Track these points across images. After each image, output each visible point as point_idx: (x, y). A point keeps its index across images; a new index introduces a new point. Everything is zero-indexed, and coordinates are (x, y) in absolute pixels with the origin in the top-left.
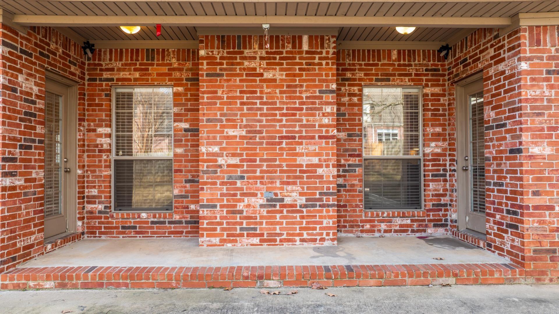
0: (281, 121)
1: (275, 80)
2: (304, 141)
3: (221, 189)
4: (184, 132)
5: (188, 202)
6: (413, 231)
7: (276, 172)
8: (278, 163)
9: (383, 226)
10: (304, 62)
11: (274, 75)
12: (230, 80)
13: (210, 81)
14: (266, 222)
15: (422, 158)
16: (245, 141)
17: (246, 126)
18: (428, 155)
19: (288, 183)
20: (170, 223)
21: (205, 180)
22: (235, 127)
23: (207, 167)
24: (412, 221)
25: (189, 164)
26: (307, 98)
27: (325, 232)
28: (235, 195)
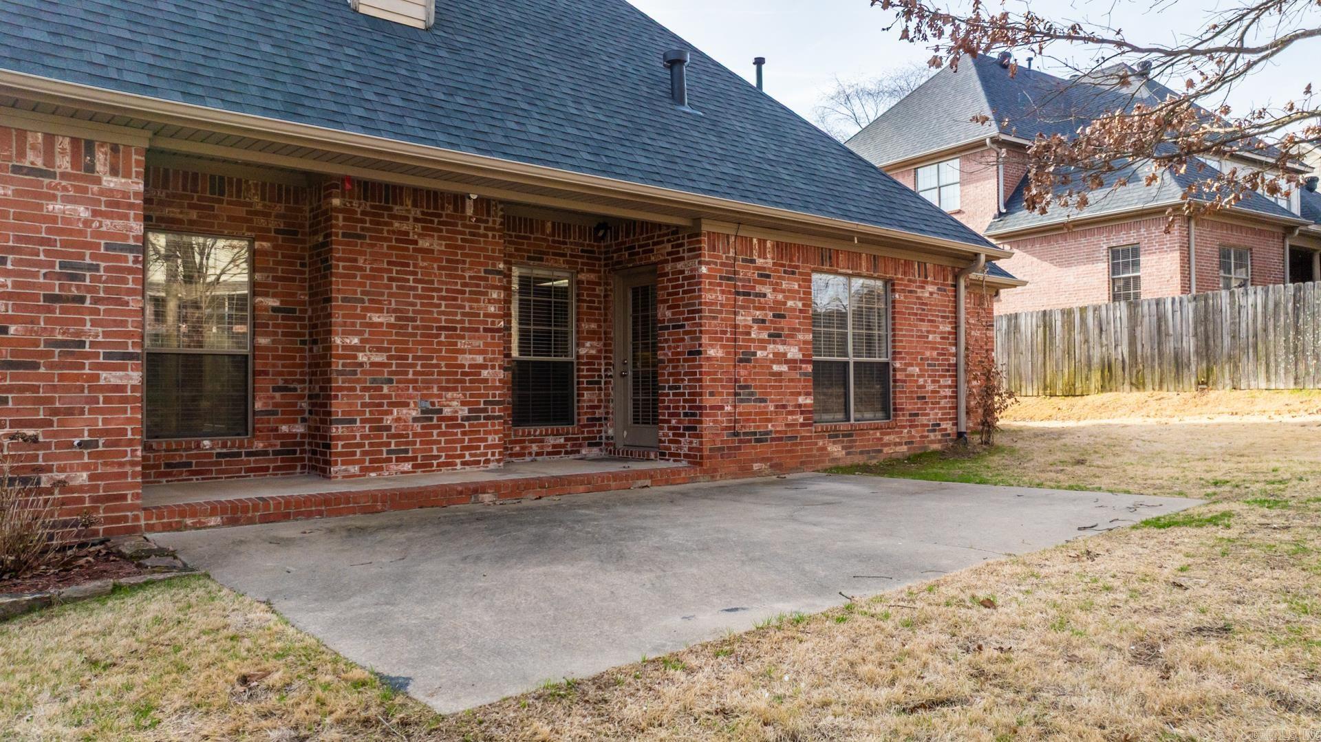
0: (439, 306)
1: (432, 251)
2: (466, 334)
3: (362, 397)
4: (271, 313)
5: (276, 421)
6: (567, 453)
7: (432, 374)
8: (434, 362)
9: (535, 448)
10: (467, 230)
11: (431, 245)
12: (375, 245)
13: (348, 244)
14: (421, 442)
15: (575, 361)
16: (394, 331)
17: (395, 311)
18: (582, 357)
19: (448, 389)
20: (248, 454)
21: (340, 384)
22: (380, 311)
23: (343, 365)
24: (566, 440)
25: (280, 363)
26: (471, 277)
27: (490, 452)
28: (381, 405)
